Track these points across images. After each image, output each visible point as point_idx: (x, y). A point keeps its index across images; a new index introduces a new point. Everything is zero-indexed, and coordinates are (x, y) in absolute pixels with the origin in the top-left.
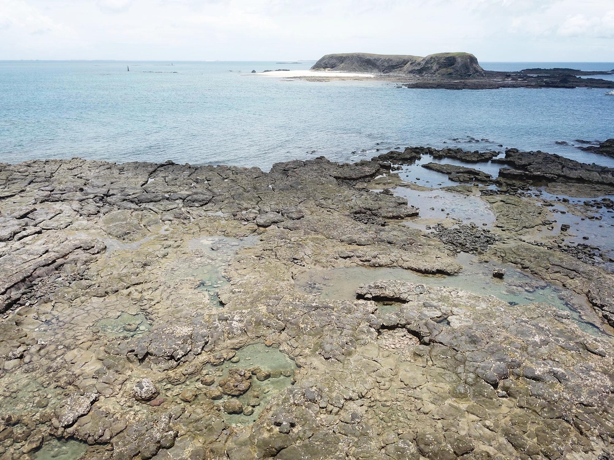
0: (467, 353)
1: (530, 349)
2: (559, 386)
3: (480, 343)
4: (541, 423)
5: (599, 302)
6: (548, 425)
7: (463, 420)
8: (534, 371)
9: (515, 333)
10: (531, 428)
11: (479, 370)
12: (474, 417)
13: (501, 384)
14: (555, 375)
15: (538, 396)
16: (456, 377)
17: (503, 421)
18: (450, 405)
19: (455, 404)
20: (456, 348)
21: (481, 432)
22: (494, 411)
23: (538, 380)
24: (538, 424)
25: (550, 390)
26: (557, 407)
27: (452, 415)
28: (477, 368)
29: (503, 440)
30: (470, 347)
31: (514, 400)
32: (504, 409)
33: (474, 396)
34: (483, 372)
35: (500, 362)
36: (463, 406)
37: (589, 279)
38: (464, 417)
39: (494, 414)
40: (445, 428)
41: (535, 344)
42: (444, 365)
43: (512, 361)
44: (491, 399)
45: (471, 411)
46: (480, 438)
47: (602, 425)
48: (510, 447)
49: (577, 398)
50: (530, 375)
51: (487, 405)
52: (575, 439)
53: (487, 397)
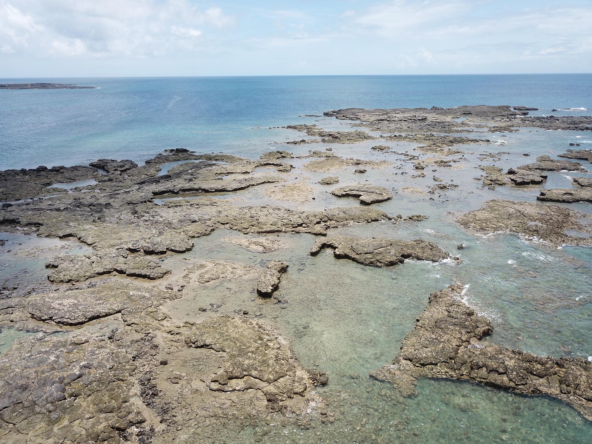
0: (30, 398)
1: (56, 366)
2: (93, 371)
3: (30, 386)
4: (106, 393)
5: (46, 317)
6: (110, 390)
7: (75, 428)
8: (75, 374)
9: (37, 365)
10: (106, 398)
11: (49, 399)
12: (77, 422)
13: (67, 395)
14: (85, 367)
15: (91, 383)
16: (41, 415)
17: (91, 409)
18: (59, 429)
19: (61, 426)
20: (19, 402)
21: (90, 423)
22: (81, 410)
23: (81, 376)
25: (91, 375)
26: (103, 380)
27: (67, 432)
28: (47, 399)
29: (103, 415)
30: (25, 394)
31: (81, 396)
32: (84, 404)
33: (64, 413)
34: (52, 398)
35: (53, 385)
36: (66, 422)
38: (74, 426)
39: (83, 410)
40: (74, 440)
41: (55, 362)
42: (23, 417)
43: (59, 379)
44: (73, 405)
45: (72, 420)
46: (94, 425)
48: (111, 414)
49: (106, 368)
50: (75, 377)
51: (74, 411)
52: (125, 385)
53: (70, 407)
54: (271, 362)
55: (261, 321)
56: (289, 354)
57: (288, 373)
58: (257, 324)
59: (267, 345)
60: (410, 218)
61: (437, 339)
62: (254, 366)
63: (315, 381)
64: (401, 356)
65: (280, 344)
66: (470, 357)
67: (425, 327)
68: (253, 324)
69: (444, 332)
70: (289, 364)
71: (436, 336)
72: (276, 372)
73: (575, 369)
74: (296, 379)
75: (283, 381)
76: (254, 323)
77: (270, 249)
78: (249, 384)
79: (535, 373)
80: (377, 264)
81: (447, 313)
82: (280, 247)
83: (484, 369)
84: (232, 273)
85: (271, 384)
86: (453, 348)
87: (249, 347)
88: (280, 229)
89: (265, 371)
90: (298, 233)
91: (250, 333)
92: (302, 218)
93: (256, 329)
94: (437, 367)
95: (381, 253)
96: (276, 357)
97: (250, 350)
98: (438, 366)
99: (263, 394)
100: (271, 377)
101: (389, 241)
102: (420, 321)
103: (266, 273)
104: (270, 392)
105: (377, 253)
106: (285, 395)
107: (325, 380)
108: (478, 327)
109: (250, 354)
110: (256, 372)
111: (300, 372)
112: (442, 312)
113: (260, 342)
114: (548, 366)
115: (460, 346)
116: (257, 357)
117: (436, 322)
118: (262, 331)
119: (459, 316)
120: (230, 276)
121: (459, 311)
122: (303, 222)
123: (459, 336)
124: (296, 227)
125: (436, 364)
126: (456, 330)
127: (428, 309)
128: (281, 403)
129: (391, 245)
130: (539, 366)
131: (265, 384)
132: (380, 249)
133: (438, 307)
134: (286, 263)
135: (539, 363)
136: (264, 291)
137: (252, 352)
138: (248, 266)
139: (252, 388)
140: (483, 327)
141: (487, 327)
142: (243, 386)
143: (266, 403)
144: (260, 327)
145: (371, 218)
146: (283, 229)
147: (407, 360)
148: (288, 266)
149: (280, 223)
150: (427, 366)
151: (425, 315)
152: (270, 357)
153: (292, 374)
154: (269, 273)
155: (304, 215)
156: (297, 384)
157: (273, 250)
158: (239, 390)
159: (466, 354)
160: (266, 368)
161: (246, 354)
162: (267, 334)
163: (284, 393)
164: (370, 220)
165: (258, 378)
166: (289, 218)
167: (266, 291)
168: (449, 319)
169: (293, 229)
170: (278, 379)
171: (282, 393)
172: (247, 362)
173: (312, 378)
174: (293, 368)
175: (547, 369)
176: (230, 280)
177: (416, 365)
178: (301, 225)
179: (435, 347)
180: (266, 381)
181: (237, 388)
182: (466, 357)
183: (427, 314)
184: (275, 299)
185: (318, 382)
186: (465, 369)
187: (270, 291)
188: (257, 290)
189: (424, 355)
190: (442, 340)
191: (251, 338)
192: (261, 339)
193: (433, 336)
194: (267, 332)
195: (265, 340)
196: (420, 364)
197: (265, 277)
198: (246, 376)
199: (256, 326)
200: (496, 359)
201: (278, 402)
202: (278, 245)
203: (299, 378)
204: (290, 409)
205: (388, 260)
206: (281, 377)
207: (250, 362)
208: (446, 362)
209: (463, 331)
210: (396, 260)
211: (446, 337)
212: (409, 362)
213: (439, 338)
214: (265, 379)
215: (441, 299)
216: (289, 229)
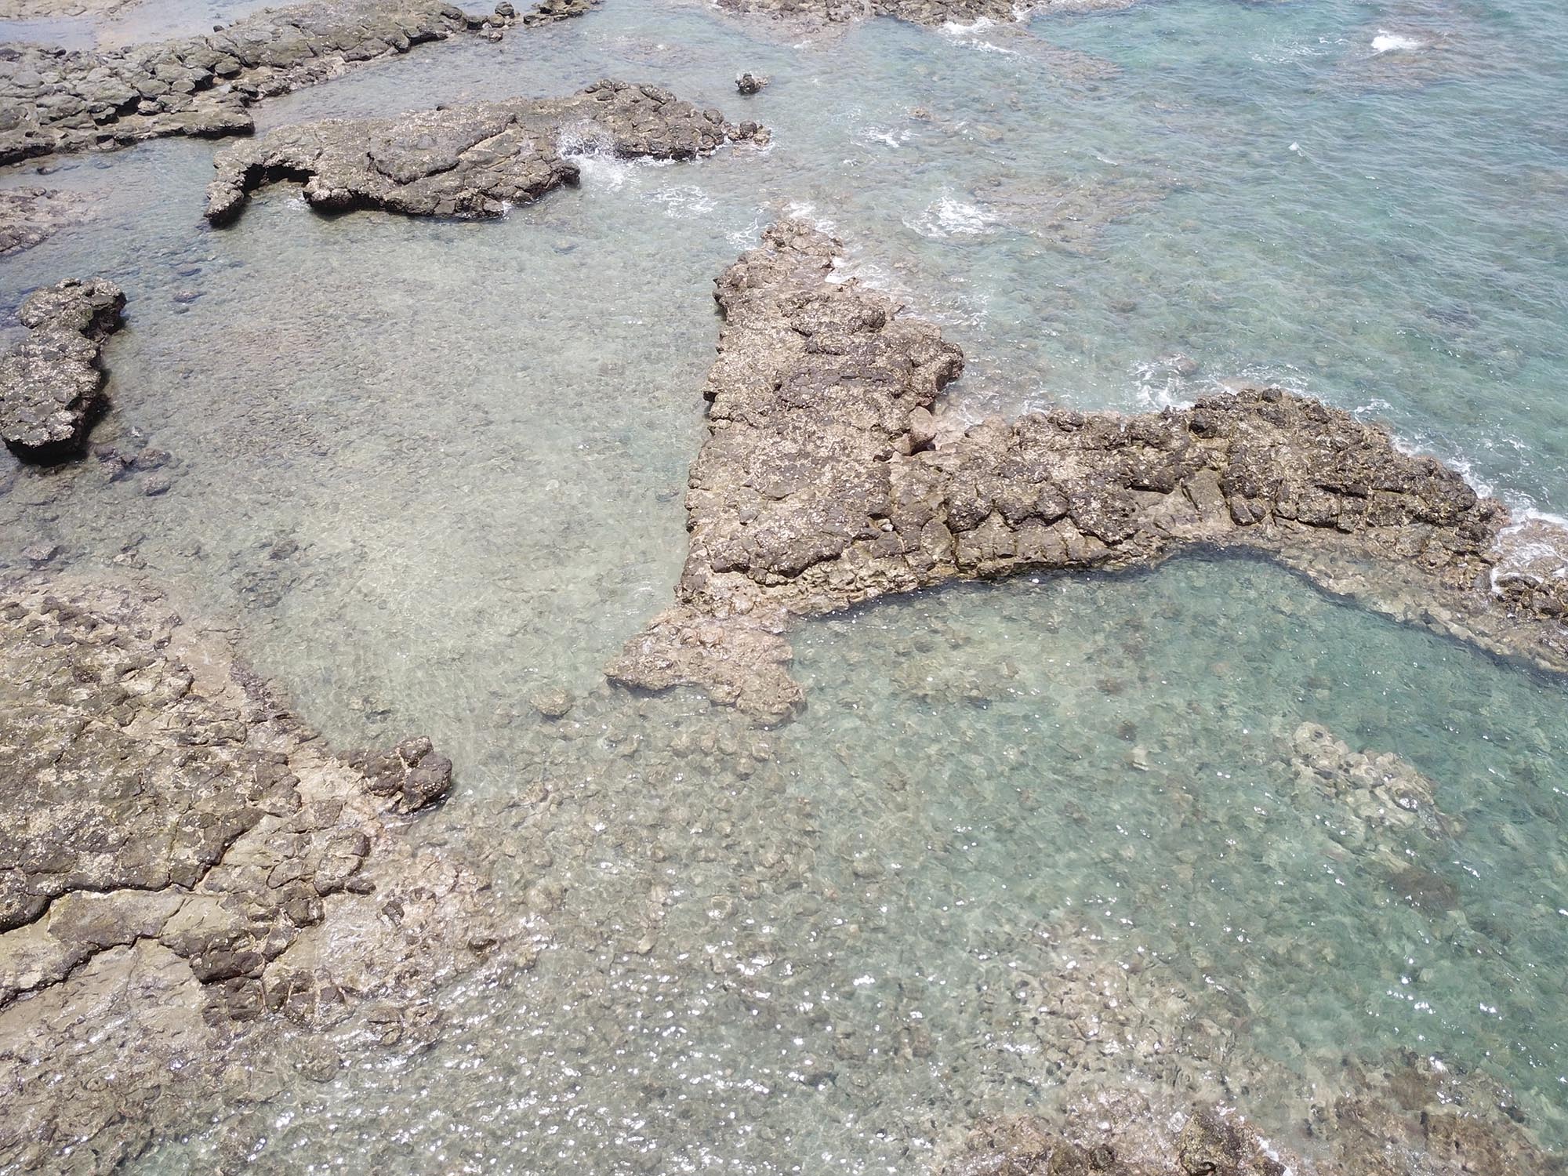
54: (164, 778)
55: (64, 586)
56: (242, 702)
57: (264, 805)
58: (49, 606)
59: (126, 697)
60: (543, 11)
61: (807, 455)
62: (86, 832)
63: (399, 795)
64: (699, 561)
65: (184, 670)
66: (932, 488)
67: (743, 418)
68: (25, 613)
69: (820, 420)
70: (254, 755)
71: (795, 441)
72: (207, 821)
73: (1251, 430)
74: (310, 817)
75: (251, 854)
76: (32, 602)
77: (19, 238)
78: (86, 931)
79: (1146, 482)
80: (487, 206)
81: (798, 341)
82: (62, 220)
83: (997, 520)
85: (199, 888)
86: (871, 476)
87: (37, 735)
88: (42, 142)
89: (146, 837)
90: (128, 142)
91: (21, 661)
92: (127, 75)
93: (49, 632)
94: (840, 566)
95: (487, 162)
96: (185, 740)
97: (44, 754)
98: (843, 561)
99: (169, 956)
100: (188, 855)
101: (502, 108)
102: (720, 397)
103: (27, 355)
104: (199, 933)
105: (475, 164)
106: (282, 923)
108: (915, 365)
109: (47, 775)
110: (106, 859)
111: (317, 777)
112: (783, 341)
113: (83, 693)
114: (1176, 444)
115: (884, 458)
116: (89, 775)
117: (778, 387)
118: (81, 633)
119: (846, 341)
121: (836, 320)
122: (135, 93)
123: (872, 417)
124: (111, 119)
125: (836, 557)
126: (856, 400)
127: (731, 344)
128: (271, 975)
129: (514, 120)
130: (1150, 453)
131: (168, 901)
132: (479, 147)
133: (759, 325)
134: (107, 288)
135: (1148, 443)
136: (37, 437)
137: (57, 759)
139: (106, 949)
140: (932, 358)
141: (945, 358)
142: (58, 957)
143: (197, 996)
144: (66, 617)
145: (405, 32)
146: (57, 136)
147: (728, 570)
148: (121, 299)
149: (32, 117)
150: (807, 573)
151: (727, 368)
152: (152, 750)
153: (281, 802)
154: (37, 348)
155: (134, 61)
156: (318, 843)
157: (35, 237)
158: (41, 986)
159: (919, 481)
160: (148, 820)
161: (27, 780)
162: (114, 642)
163: (273, 915)
164: (405, 42)
165: (125, 886)
166: (66, 84)
167: (46, 437)
168: (816, 361)
169: (101, 131)
170: (225, 849)
171: (263, 918)
172: (41, 822)
173: (382, 788)
174: (281, 770)
175: (1176, 457)
177: (768, 581)
178: (130, 107)
179: (808, 486)
180: (167, 885)
181: (28, 980)
182: (920, 491)
183: (733, 362)
184: (104, 457)
185: (410, 797)
186: (935, 541)
187: (65, 431)
189: (786, 534)
190: (823, 453)
191: (33, 689)
192: (86, 676)
193: (789, 447)
194: (109, 630)
195: (107, 676)
196: (782, 572)
197: (24, 372)
198: (58, 895)
199: (47, 617)
200: (1020, 472)
201: (258, 969)
202: (53, 211)
203: (321, 812)
204: (326, 984)
205: (520, 181)
206: (234, 837)
207: (60, 815)
208: (869, 537)
209: (880, 396)
210: (551, 175)
211: (832, 437)
212: (737, 578)
213: (810, 447)
214: (161, 871)
215: (756, 291)
216: (81, 133)
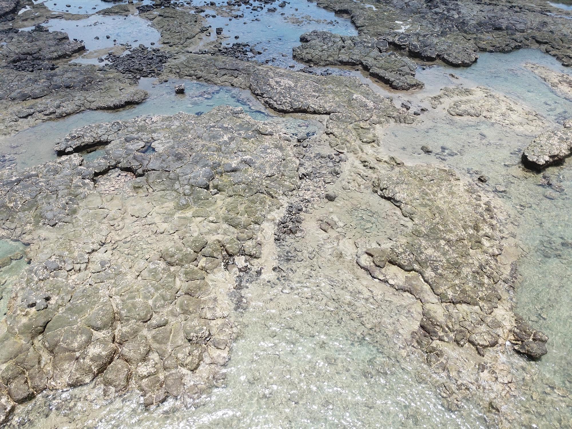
0: (178, 170)
1: (223, 148)
2: (250, 170)
3: (185, 158)
4: (246, 201)
5: (259, 92)
6: (251, 201)
7: (192, 225)
8: (231, 165)
9: (209, 139)
10: (241, 208)
11: (192, 181)
12: (200, 219)
13: (211, 185)
14: (245, 162)
15: (239, 183)
16: (176, 193)
17: (221, 212)
18: (178, 218)
19: (183, 215)
20: (167, 169)
21: (209, 227)
22: (213, 208)
23: (236, 171)
24: (245, 203)
25: (246, 175)
26: (253, 186)
27: (183, 225)
28: (189, 179)
29: (225, 226)
30: (178, 164)
31: (223, 193)
32: (220, 203)
33: (195, 202)
34: (195, 180)
35: (205, 167)
36: (189, 214)
37: (248, 74)
38: (193, 222)
39: (213, 210)
40: (181, 238)
41: (225, 143)
42: (163, 187)
43: (214, 164)
44: (208, 199)
45: (196, 215)
46: (209, 232)
47: (283, 186)
48: (232, 229)
49: (264, 173)
50: (229, 170)
51: (206, 206)
52: (270, 203)
53: (204, 200)
54: (466, 270)
55: (497, 202)
56: (506, 272)
57: (481, 303)
58: (487, 204)
59: (480, 242)
62: (436, 264)
63: (520, 343)
65: (501, 250)
68: (480, 200)
70: (494, 289)
72: (463, 291)
74: (489, 320)
75: (464, 311)
76: (485, 199)
78: (411, 285)
84: (503, 115)
85: (444, 304)
87: (451, 231)
89: (446, 279)
91: (466, 211)
93: (480, 210)
96: (481, 267)
97: (447, 237)
99: (420, 310)
100: (450, 294)
103: (555, 134)
104: (432, 314)
106: (452, 335)
107: (539, 352)
109: (443, 242)
110: (433, 274)
111: (503, 312)
113: (471, 231)
116: (451, 251)
118: (487, 217)
120: (497, 118)
128: (435, 343)
131: (434, 298)
136: (531, 158)
137: (448, 241)
138: (534, 114)
139: (411, 293)
142: (401, 284)
143: (416, 326)
144: (488, 210)
152: (471, 261)
153: (486, 307)
154: (559, 134)
156: (483, 328)
158: (392, 286)
160: (451, 276)
161: (437, 239)
162: (492, 226)
163: (452, 331)
165: (430, 285)
167: (535, 160)
170: (460, 303)
171: (449, 328)
172: (430, 251)
173: (517, 335)
174: (496, 300)
176: (493, 124)
180: (438, 295)
181: (391, 282)
184: (545, 177)
185: (523, 347)
187: (542, 162)
188: (524, 153)
191: (462, 220)
192: (476, 228)
194: (494, 222)
195: (481, 233)
197: (550, 137)
198: (415, 271)
199: (484, 206)
201: (434, 338)
203: (493, 321)
204: (444, 362)
206: (465, 303)
207: (435, 254)
214: (439, 291)
